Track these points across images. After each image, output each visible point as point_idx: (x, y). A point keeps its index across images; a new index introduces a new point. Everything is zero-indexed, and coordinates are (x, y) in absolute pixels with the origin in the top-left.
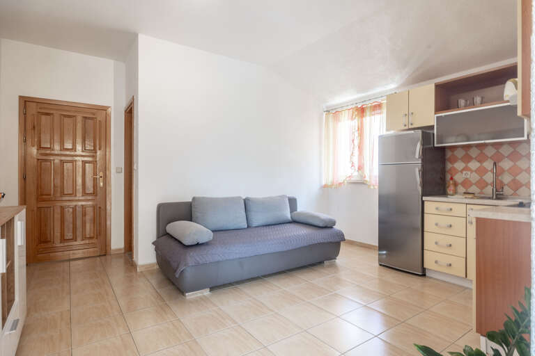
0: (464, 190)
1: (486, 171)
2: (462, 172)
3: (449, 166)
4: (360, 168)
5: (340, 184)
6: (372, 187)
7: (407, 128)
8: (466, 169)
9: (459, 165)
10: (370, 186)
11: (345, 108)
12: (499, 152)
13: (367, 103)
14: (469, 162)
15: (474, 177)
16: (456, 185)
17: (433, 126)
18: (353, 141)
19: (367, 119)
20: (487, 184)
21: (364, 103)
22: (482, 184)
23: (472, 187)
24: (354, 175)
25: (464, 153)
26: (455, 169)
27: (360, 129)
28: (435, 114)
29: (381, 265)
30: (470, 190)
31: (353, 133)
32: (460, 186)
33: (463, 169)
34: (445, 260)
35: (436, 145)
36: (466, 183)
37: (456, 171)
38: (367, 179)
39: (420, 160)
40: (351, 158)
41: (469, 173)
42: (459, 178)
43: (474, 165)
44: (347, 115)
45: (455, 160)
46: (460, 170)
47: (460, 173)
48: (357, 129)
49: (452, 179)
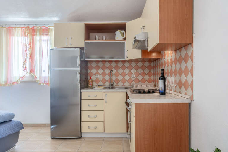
0: (96, 84)
1: (106, 74)
2: (95, 74)
3: (89, 71)
4: (32, 71)
5: (14, 83)
6: (42, 85)
7: (68, 46)
8: (97, 73)
9: (94, 71)
10: (40, 84)
11: (19, 26)
12: (111, 65)
13: (37, 26)
14: (98, 69)
15: (100, 77)
16: (92, 81)
17: (84, 48)
18: (26, 51)
19: (37, 38)
20: (106, 81)
21: (35, 26)
22: (104, 81)
23: (100, 83)
24: (26, 76)
25: (96, 65)
26: (92, 73)
27: (32, 44)
28: (85, 41)
29: (52, 138)
30: (99, 84)
31: (26, 45)
32: (94, 82)
33: (96, 73)
34: (93, 125)
35: (85, 59)
36: (97, 81)
37: (93, 74)
38: (38, 79)
39: (79, 67)
40: (24, 64)
41: (98, 75)
42: (94, 78)
43: (100, 71)
44: (20, 31)
45: (92, 68)
46: (94, 74)
47: (94, 75)
48: (28, 43)
49: (91, 78)
